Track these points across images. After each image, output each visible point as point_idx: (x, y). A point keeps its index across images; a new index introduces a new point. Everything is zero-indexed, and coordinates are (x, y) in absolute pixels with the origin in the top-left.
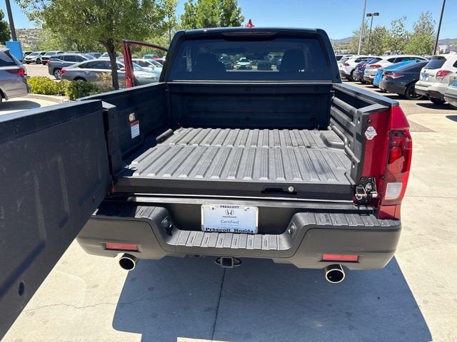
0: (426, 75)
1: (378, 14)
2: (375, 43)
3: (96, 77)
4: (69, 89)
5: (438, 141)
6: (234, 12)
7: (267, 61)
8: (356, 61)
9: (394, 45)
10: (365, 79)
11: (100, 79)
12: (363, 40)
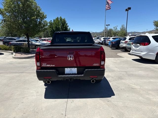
0: (122, 42)
1: (109, 25)
2: (109, 33)
3: (22, 45)
4: (14, 48)
5: (124, 60)
6: (65, 24)
7: (76, 39)
8: (103, 39)
9: (115, 34)
10: (106, 44)
11: (24, 45)
12: (106, 32)
